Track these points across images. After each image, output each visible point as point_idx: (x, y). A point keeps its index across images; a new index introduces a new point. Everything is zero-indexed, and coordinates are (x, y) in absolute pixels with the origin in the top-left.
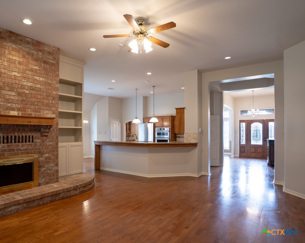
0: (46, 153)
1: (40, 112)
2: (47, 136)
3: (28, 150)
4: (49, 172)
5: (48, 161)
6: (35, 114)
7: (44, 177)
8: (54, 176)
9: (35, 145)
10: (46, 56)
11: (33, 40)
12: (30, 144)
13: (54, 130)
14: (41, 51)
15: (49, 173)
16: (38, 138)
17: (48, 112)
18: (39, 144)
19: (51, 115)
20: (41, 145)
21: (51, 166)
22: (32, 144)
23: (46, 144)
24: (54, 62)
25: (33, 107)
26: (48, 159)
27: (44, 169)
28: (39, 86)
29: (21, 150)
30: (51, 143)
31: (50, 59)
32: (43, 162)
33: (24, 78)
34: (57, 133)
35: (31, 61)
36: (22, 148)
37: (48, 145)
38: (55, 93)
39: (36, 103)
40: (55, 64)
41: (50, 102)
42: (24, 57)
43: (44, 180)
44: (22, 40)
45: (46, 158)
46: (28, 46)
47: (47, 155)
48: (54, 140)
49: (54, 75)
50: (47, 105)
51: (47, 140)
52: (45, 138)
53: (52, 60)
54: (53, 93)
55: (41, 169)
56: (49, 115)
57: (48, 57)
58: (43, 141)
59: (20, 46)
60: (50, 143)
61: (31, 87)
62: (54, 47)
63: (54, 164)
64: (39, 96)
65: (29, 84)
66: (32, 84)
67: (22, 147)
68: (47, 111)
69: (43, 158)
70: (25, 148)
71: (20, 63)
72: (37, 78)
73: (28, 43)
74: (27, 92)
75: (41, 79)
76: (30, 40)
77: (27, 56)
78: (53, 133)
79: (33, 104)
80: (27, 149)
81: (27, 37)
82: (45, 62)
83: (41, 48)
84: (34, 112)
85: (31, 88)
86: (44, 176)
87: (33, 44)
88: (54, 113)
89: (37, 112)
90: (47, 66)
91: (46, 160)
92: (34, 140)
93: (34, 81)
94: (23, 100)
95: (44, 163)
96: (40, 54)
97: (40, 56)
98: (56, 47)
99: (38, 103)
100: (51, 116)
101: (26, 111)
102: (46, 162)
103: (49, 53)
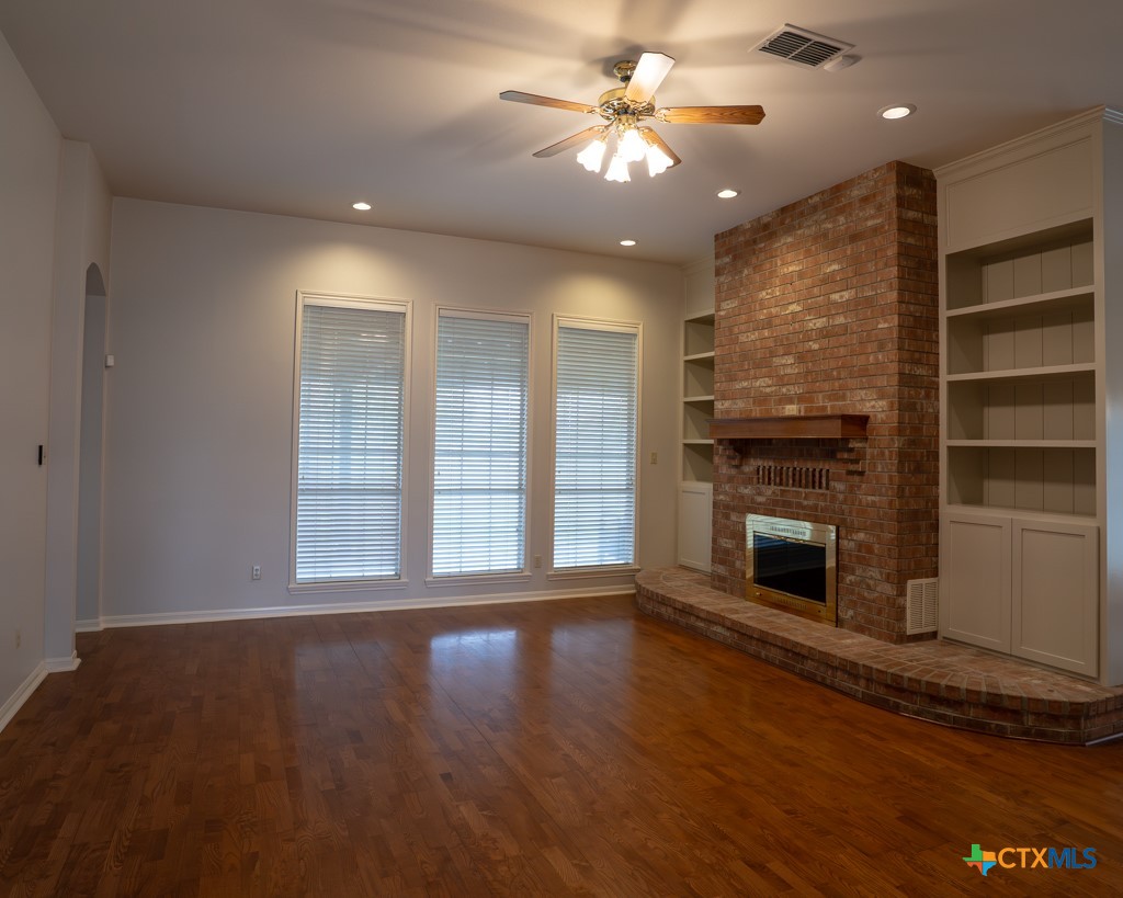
0: (859, 530)
1: (843, 398)
2: (861, 473)
3: (817, 511)
4: (866, 594)
5: (864, 557)
6: (832, 407)
7: (853, 604)
8: (879, 613)
9: (833, 498)
10: (858, 214)
11: (822, 193)
12: (822, 494)
13: (883, 454)
14: (841, 211)
15: (865, 599)
16: (839, 480)
17: (866, 394)
18: (841, 497)
19: (873, 403)
20: (845, 501)
21: (872, 578)
22: (826, 495)
23: (860, 501)
24: (879, 221)
25: (826, 386)
26: (863, 550)
27: (852, 578)
28: (840, 320)
29: (804, 508)
30: (873, 498)
31: (867, 219)
32: (850, 555)
33: (809, 310)
34: (892, 464)
35: (822, 257)
36: (805, 503)
37: (864, 500)
38: (886, 325)
39: (835, 373)
40: (883, 227)
41: (871, 358)
42: (808, 253)
43: (851, 613)
44: (802, 214)
45: (860, 545)
46: (815, 218)
47: (861, 536)
48: (884, 489)
49: (881, 265)
50: (864, 372)
51: (864, 486)
52: (857, 478)
53: (873, 217)
54: (880, 326)
55: (844, 575)
56: (868, 404)
57: (861, 214)
58: (851, 489)
59: (799, 232)
60: (869, 498)
61: (821, 330)
62: (876, 170)
63: (881, 573)
64: (842, 351)
65: (820, 323)
66: (824, 319)
67: (805, 498)
68: (863, 393)
69: (852, 544)
70: (811, 503)
71: (801, 275)
72: (836, 297)
73: (815, 209)
74: (815, 346)
75: (846, 295)
76: (816, 199)
77: (813, 248)
78: (880, 466)
79: (828, 377)
80: (815, 508)
81: (811, 197)
82: (855, 238)
83: (844, 201)
84: (830, 400)
85: (824, 333)
86: (851, 601)
87: (825, 205)
88: (881, 397)
89: (837, 400)
90: (862, 247)
91: (859, 551)
92: (832, 484)
93: (829, 310)
94: (808, 372)
95: (854, 559)
96: (842, 219)
97: (842, 228)
98: (881, 168)
99: (839, 373)
100: (873, 407)
101: (813, 402)
102: (861, 561)
103: (865, 200)
